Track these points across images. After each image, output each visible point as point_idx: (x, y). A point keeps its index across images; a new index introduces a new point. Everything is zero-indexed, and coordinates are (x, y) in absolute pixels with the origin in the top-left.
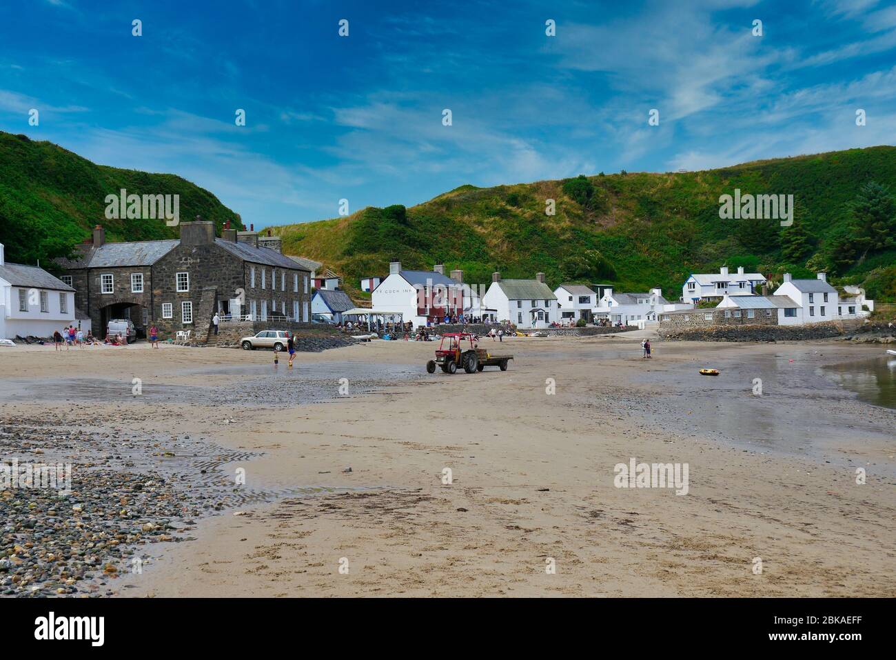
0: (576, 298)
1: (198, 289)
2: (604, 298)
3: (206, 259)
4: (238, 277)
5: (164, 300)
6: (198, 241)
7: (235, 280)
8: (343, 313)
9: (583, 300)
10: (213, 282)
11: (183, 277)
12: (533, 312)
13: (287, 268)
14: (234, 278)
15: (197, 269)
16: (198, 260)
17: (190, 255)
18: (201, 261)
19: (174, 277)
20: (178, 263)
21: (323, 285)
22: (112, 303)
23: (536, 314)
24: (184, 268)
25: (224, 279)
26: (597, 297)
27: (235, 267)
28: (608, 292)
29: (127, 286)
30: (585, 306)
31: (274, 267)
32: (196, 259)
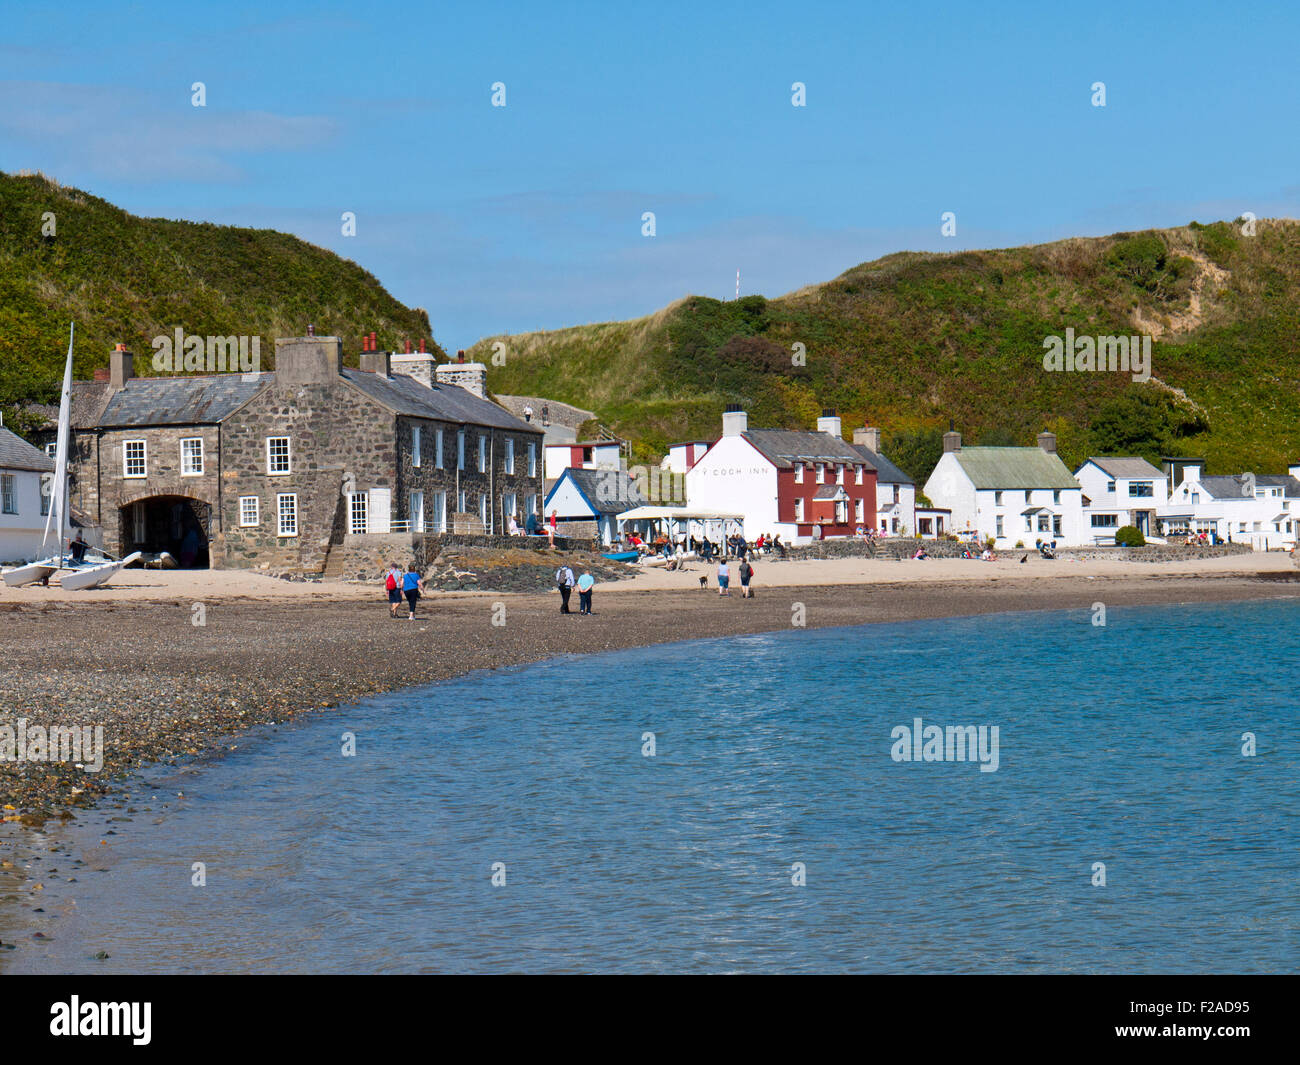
0: (1123, 485)
1: (308, 469)
2: (1183, 486)
3: (324, 410)
4: (386, 447)
5: (242, 491)
6: (308, 375)
7: (381, 453)
8: (618, 517)
9: (1139, 490)
10: (338, 455)
11: (279, 446)
12: (1028, 514)
13: (489, 427)
14: (378, 448)
15: (308, 429)
16: (310, 413)
17: (294, 403)
18: (313, 416)
19: (262, 446)
20: (270, 419)
21: (588, 458)
22: (144, 496)
23: (1035, 519)
24: (282, 427)
25: (359, 449)
26: (1169, 483)
27: (380, 426)
28: (1192, 473)
29: (171, 463)
30: (1141, 503)
31: (462, 425)
32: (305, 410)
